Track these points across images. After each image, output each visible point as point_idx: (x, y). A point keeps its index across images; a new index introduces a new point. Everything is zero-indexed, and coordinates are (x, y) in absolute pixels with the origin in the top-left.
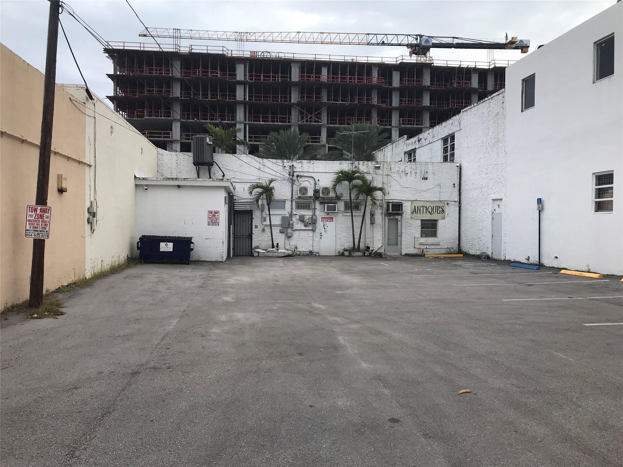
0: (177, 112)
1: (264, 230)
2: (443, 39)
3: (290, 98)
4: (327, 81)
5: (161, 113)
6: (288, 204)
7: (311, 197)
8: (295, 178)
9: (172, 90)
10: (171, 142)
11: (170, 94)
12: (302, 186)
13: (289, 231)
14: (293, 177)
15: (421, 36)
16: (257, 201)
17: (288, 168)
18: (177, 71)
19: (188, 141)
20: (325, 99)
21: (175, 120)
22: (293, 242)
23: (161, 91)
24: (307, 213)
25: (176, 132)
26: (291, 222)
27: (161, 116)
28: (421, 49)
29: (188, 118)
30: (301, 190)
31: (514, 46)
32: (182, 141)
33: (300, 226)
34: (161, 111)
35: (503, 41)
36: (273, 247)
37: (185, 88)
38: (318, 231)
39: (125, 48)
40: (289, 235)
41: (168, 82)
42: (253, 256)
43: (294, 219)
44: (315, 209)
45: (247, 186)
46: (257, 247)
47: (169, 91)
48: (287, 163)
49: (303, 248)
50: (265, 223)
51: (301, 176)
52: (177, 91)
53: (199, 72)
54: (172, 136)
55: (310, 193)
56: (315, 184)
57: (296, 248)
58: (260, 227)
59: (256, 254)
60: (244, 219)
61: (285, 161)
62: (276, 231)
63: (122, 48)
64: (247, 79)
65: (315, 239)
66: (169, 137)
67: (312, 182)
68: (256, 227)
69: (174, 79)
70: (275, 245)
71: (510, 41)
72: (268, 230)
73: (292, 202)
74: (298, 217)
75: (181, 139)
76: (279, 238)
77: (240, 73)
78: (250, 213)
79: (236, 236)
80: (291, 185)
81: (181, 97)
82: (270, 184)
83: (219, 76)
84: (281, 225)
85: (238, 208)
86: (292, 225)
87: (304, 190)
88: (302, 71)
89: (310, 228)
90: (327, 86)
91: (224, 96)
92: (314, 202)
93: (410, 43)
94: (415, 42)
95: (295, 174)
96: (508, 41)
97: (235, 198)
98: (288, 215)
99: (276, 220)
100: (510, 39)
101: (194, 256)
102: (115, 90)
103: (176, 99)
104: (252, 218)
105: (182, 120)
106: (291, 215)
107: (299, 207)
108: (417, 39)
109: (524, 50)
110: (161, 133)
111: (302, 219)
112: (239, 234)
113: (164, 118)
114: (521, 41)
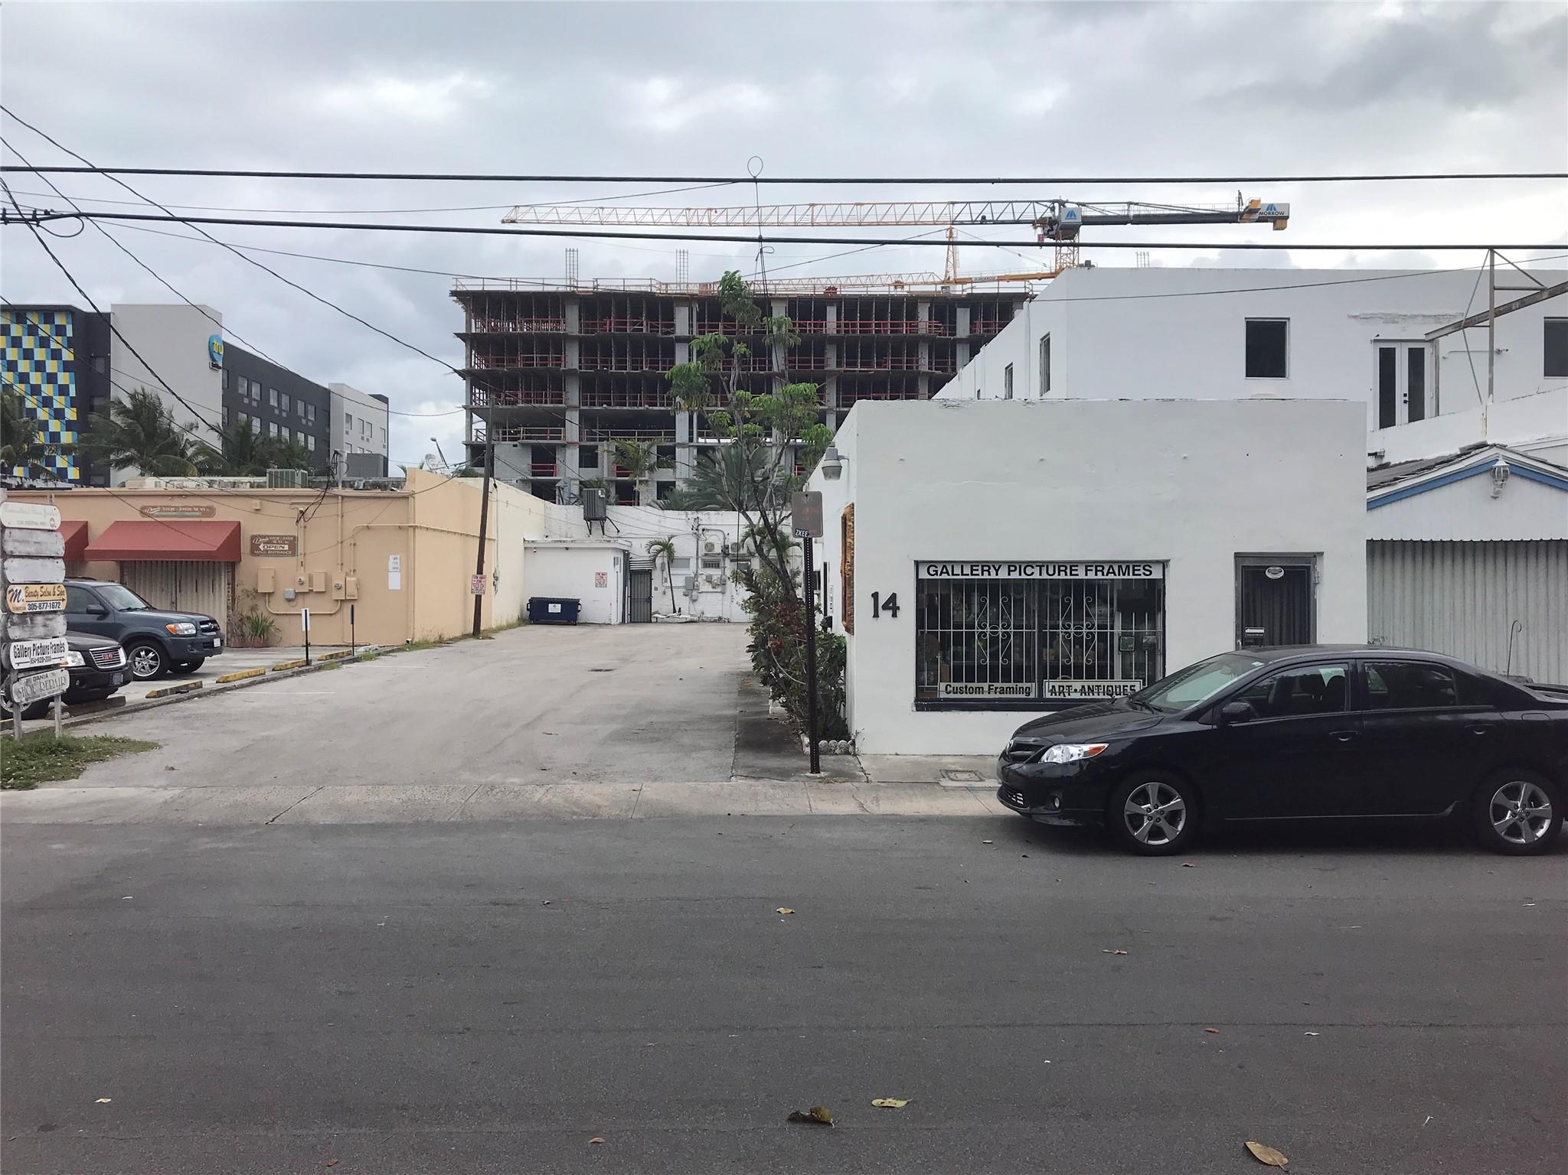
0: (573, 395)
1: (664, 593)
2: (1108, 207)
3: (771, 362)
4: (835, 332)
5: (546, 397)
6: (693, 562)
7: (719, 554)
8: (700, 532)
9: (565, 358)
10: (564, 446)
11: (560, 365)
12: (708, 541)
13: (695, 593)
14: (698, 531)
15: (1062, 203)
16: (654, 560)
17: (692, 521)
18: (572, 323)
19: (592, 443)
20: (831, 364)
21: (570, 408)
22: (699, 607)
23: (546, 359)
24: (715, 573)
25: (572, 431)
26: (696, 583)
27: (546, 402)
28: (1061, 229)
29: (593, 404)
30: (706, 545)
31: (1256, 216)
32: (582, 443)
33: (708, 587)
34: (546, 394)
35: (1233, 208)
36: (675, 612)
37: (588, 348)
38: (728, 593)
39: (486, 289)
40: (694, 598)
41: (557, 344)
42: (651, 622)
43: (700, 579)
44: (725, 567)
45: (645, 542)
46: (657, 612)
47: (559, 359)
48: (692, 515)
49: (710, 614)
50: (665, 584)
51: (708, 530)
52: (572, 359)
53: (611, 325)
54: (565, 437)
55: (718, 550)
56: (725, 539)
57: (703, 613)
58: (661, 590)
59: (653, 620)
60: (642, 580)
61: (689, 512)
62: (679, 594)
63: (480, 289)
64: (695, 333)
65: (724, 603)
66: (559, 438)
67: (721, 537)
68: (656, 589)
69: (567, 338)
70: (677, 610)
71: (1247, 207)
72: (669, 592)
73: (697, 559)
74: (704, 578)
75: (581, 440)
76: (682, 602)
77: (682, 322)
78: (649, 573)
79: (633, 600)
80: (696, 540)
81: (580, 368)
82: (669, 541)
83: (644, 331)
84: (685, 587)
85: (634, 567)
86: (698, 586)
87: (710, 546)
88: (791, 313)
89: (719, 589)
90: (836, 341)
91: (654, 365)
92: (724, 560)
93: (1038, 216)
94: (1049, 214)
95: (700, 528)
96: (1244, 207)
97: (631, 556)
98: (693, 575)
99: (679, 581)
100: (1246, 203)
101: (582, 616)
102: (469, 358)
103: (571, 373)
104: (651, 579)
105: (582, 408)
106: (696, 575)
107: (706, 565)
108: (1053, 209)
109: (1278, 222)
110: (545, 432)
111: (709, 580)
112: (636, 597)
113: (552, 405)
114: (1271, 207)
